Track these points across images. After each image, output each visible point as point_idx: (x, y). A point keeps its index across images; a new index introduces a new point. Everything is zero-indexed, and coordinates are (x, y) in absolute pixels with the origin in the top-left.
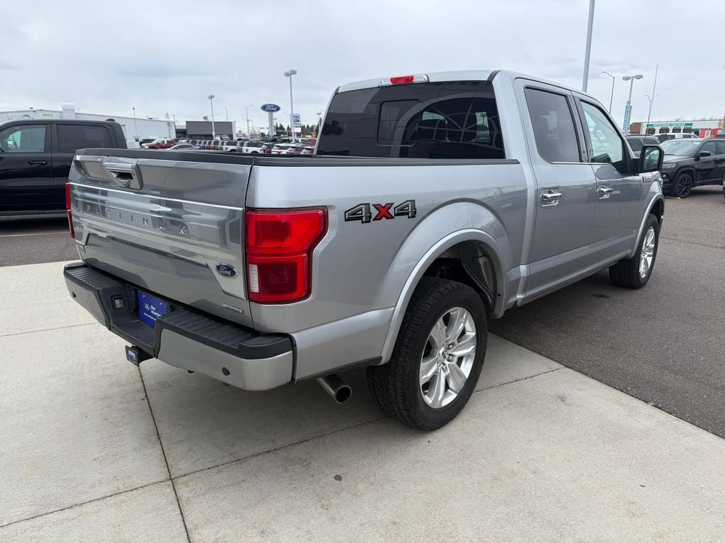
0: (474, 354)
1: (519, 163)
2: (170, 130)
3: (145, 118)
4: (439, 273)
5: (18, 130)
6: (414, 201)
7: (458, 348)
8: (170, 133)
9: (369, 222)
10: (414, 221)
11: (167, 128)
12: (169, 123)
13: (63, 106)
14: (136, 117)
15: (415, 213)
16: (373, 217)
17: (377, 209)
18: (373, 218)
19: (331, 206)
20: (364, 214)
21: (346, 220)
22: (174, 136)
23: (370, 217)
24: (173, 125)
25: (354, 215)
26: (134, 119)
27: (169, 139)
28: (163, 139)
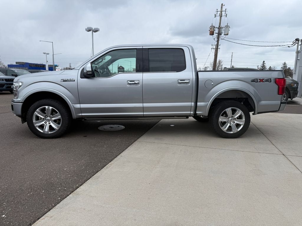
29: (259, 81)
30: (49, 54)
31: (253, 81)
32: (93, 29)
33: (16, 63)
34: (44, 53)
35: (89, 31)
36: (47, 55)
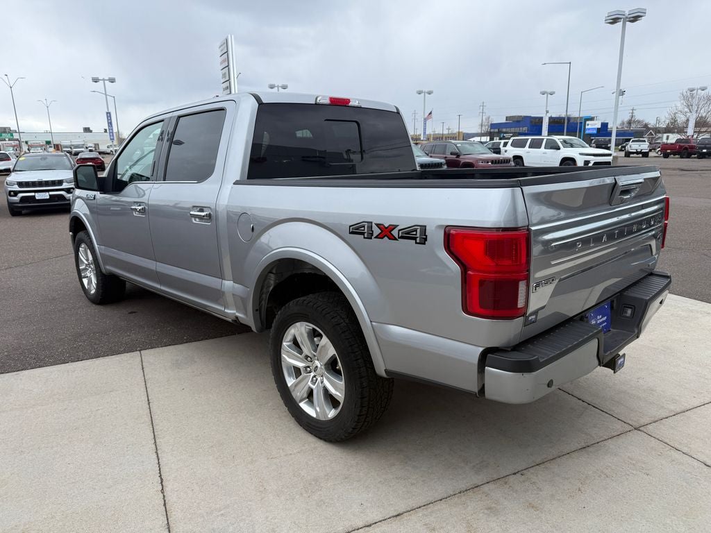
29: (377, 231)
30: (554, 93)
31: (356, 230)
32: (627, 13)
33: (507, 118)
34: (543, 93)
35: (615, 21)
36: (549, 96)
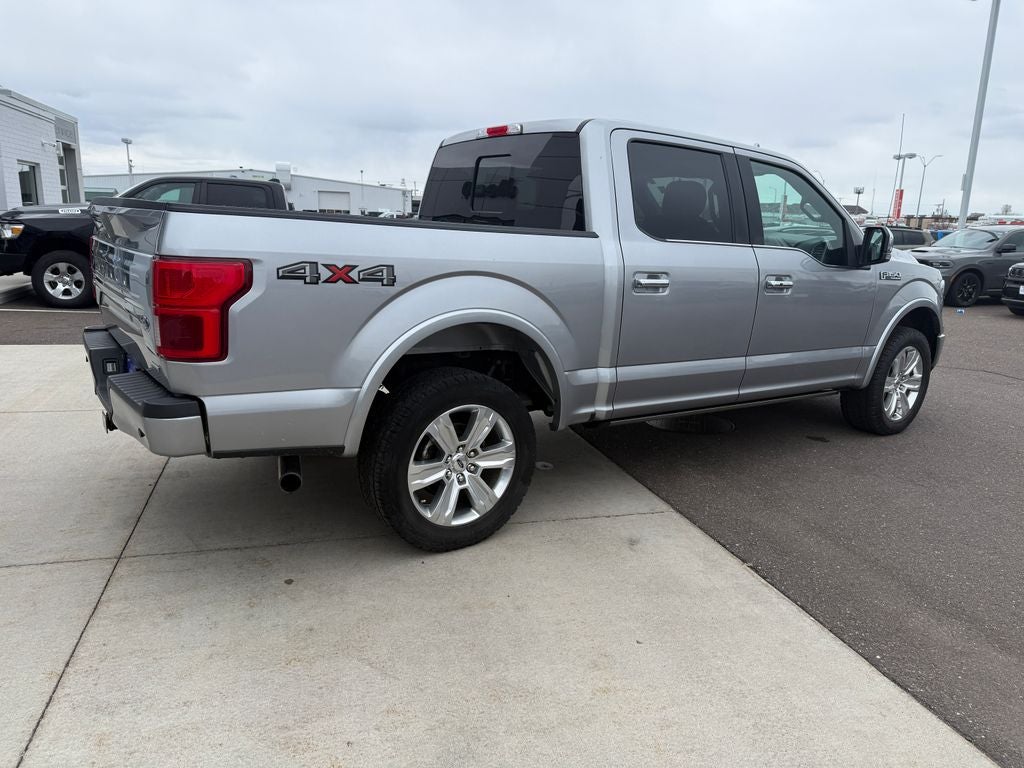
0: (512, 470)
1: (597, 237)
2: (405, 201)
3: (377, 185)
4: (493, 368)
5: (177, 188)
6: (393, 266)
7: (483, 458)
8: (404, 204)
9: (317, 283)
10: (392, 290)
11: (401, 198)
12: (404, 193)
13: (277, 166)
14: (364, 183)
15: (394, 281)
16: (323, 278)
17: (330, 270)
18: (322, 280)
19: (255, 260)
20: (308, 273)
21: (279, 278)
22: (409, 210)
23: (319, 278)
24: (409, 195)
25: (290, 273)
26: (362, 185)
27: (399, 214)
28: (392, 213)
